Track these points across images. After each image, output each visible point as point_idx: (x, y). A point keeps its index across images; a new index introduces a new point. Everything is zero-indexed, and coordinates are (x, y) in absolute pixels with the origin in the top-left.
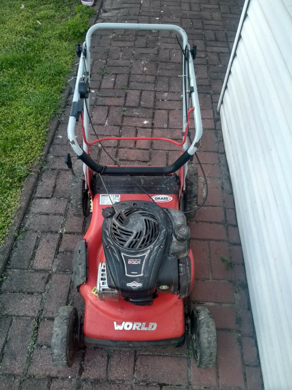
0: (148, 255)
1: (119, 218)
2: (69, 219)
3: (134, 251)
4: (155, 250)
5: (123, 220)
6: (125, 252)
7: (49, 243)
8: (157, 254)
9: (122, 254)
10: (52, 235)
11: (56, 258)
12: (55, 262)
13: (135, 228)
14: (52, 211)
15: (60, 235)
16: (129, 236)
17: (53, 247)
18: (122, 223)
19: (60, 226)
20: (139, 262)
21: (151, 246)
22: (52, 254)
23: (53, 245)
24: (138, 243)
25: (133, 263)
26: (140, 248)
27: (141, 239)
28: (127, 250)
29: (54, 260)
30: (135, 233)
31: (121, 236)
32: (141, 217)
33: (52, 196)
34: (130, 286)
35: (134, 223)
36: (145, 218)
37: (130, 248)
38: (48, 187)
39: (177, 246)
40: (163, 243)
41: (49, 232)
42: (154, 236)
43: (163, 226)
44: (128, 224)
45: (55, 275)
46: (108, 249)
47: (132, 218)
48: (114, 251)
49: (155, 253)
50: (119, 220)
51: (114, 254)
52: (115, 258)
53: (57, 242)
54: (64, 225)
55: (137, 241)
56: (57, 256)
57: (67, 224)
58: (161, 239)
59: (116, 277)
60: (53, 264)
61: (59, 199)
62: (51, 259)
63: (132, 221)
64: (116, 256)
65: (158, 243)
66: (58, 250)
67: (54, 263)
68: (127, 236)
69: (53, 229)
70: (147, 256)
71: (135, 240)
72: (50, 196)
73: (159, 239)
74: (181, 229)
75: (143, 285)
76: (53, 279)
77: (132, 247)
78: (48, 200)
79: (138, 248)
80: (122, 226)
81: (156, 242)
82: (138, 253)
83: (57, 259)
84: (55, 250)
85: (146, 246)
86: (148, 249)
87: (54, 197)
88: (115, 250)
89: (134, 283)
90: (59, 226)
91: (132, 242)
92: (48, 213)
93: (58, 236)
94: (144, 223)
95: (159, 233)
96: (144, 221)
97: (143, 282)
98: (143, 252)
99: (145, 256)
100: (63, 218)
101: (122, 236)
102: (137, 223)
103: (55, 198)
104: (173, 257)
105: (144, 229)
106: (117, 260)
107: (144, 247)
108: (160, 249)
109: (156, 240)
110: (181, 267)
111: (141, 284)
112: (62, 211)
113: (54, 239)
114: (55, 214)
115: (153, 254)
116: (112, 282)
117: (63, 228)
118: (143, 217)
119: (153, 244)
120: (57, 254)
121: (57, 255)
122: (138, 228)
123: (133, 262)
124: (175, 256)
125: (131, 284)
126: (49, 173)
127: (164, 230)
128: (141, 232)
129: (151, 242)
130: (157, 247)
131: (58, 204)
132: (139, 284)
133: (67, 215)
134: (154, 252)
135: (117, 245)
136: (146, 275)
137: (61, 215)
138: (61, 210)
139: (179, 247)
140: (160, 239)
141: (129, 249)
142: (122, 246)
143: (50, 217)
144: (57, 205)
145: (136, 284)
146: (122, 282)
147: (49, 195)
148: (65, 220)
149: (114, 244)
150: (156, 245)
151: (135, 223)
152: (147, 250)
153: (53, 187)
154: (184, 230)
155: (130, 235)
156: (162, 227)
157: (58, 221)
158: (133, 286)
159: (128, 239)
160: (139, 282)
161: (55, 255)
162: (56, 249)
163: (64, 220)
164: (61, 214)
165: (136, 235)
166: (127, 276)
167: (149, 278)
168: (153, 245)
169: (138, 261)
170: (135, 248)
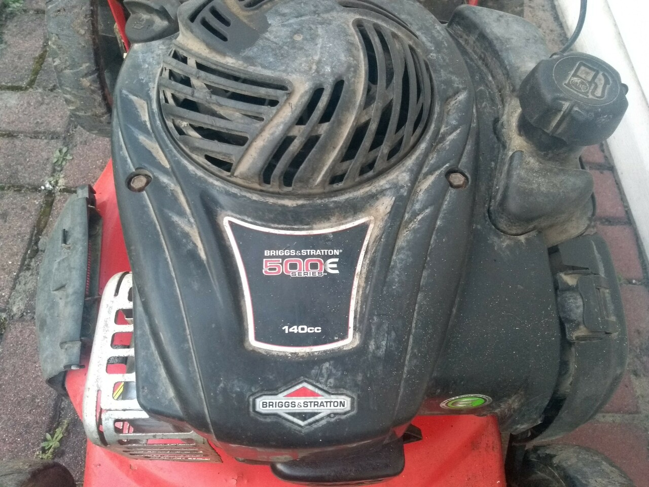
0: (381, 224)
1: (206, 14)
2: (79, 149)
3: (300, 202)
4: (421, 196)
5: (226, 23)
6: (242, 209)
7: (5, 221)
8: (434, 217)
9: (226, 221)
10: (19, 198)
11: (28, 269)
12: (23, 282)
13: (301, 62)
14: (27, 126)
15: (46, 196)
16: (264, 109)
17: (18, 234)
18: (224, 39)
19: (49, 168)
20: (331, 267)
21: (401, 175)
22: (13, 255)
23: (21, 227)
24: (324, 150)
25: (291, 273)
26: (336, 186)
27: (340, 123)
28: (255, 197)
29: (18, 276)
30: (302, 89)
31: (215, 108)
32: (334, 14)
33: (31, 83)
34: (276, 415)
35: (294, 41)
36: (358, 17)
37: (274, 186)
38: (19, 58)
39: (544, 176)
40: (464, 159)
41: (9, 188)
42: (412, 116)
43: (454, 78)
44: (260, 42)
45: (19, 326)
46: (141, 190)
47: (284, 15)
48: (175, 199)
49: (421, 210)
50: (205, 23)
51: (176, 218)
52: (178, 240)
53: (32, 220)
54: (61, 166)
55: (317, 138)
56: (32, 264)
57: (71, 164)
58: (451, 137)
59: (185, 357)
60: (13, 288)
61: (52, 90)
62: (10, 272)
63: (284, 32)
64: (187, 229)
65: (433, 159)
66: (36, 243)
67: (18, 287)
68: (253, 108)
69: (25, 178)
70: (377, 232)
71: (300, 133)
72: (24, 84)
73: (438, 139)
74: (575, 75)
75: (361, 404)
76: (8, 341)
77: (288, 179)
78: (17, 95)
79: (323, 181)
80: (224, 54)
81: (426, 155)
82: (323, 214)
83: (28, 273)
84: (25, 243)
85: (371, 173)
86: (382, 192)
87: (34, 86)
88: (182, 199)
89: (303, 393)
90: (44, 169)
91: (286, 141)
92: (14, 132)
93: (38, 200)
94: (357, 39)
95: (437, 109)
96: (352, 30)
97: (356, 385)
98: (355, 208)
99: (363, 228)
100: (60, 144)
101: (221, 112)
102: (313, 38)
103: (40, 90)
104: (522, 238)
105: (356, 69)
106: (193, 255)
107: (358, 179)
108: (452, 191)
109: (423, 146)
110: (569, 288)
111: (347, 401)
112: (57, 123)
113: (23, 208)
114: (36, 135)
115: (411, 220)
116: (161, 390)
117: (56, 175)
118: (345, 14)
119: (410, 162)
120: (31, 258)
121: (30, 262)
122: (319, 62)
123: (293, 266)
124: (534, 233)
125: (281, 398)
126: (27, 22)
127: (462, 97)
128: (339, 85)
129: (396, 154)
130: (431, 179)
131: (48, 104)
132: (334, 398)
133: (72, 136)
134: (417, 206)
135: (191, 168)
136: (380, 345)
137: (54, 136)
138: (53, 123)
139: (557, 180)
140: (443, 138)
141: (267, 187)
142: (225, 174)
143: (18, 142)
144: (44, 107)
145: (312, 399)
146: (224, 390)
147: (22, 80)
148: (65, 150)
149: (178, 163)
150: (425, 170)
151: (298, 38)
152: (373, 197)
153: (35, 58)
154: (590, 78)
155: (274, 103)
156: (448, 83)
157: (43, 154)
158: (297, 409)
159: (258, 125)
160: (337, 389)
161: (24, 259)
162: (31, 239)
163: (60, 151)
164: (54, 133)
165: (306, 99)
166: (255, 353)
167: (392, 359)
168: (411, 171)
169: (326, 257)
170: (306, 181)
